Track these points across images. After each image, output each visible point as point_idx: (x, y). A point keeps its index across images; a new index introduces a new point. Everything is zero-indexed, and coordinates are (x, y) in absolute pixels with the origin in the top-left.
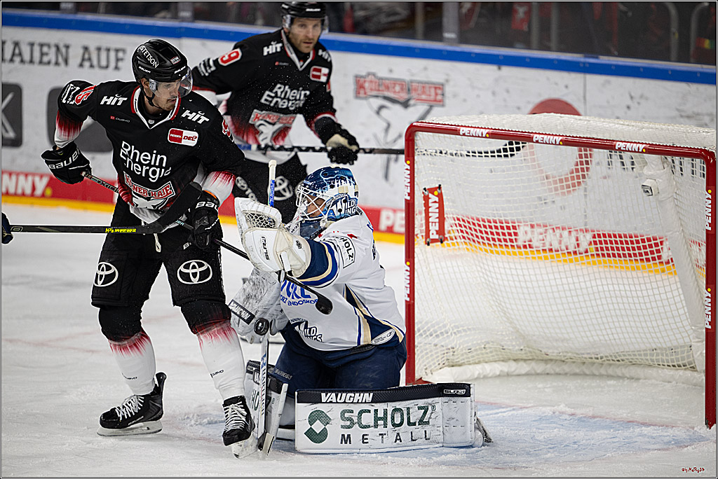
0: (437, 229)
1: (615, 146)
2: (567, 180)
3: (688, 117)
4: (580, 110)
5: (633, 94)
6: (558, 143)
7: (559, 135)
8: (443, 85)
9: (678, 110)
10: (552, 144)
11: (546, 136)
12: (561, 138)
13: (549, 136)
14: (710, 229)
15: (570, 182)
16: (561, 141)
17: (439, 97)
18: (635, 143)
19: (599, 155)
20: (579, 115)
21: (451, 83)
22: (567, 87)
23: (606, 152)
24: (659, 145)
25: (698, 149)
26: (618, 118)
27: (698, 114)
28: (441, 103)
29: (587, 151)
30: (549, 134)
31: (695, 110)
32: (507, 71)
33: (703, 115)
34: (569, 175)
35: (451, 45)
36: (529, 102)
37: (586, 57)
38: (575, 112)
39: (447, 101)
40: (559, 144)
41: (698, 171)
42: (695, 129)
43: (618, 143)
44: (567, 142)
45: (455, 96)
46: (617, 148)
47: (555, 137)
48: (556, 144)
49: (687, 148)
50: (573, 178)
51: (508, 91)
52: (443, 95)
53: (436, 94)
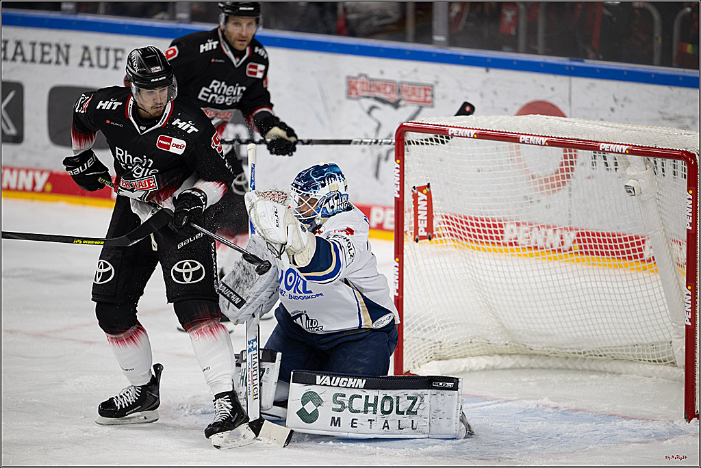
0: (426, 226)
1: (599, 147)
2: (552, 179)
3: (670, 119)
4: (566, 112)
5: (617, 97)
6: (543, 144)
7: (545, 136)
8: (432, 86)
9: (660, 112)
10: (538, 144)
11: (532, 137)
12: (546, 139)
13: (535, 137)
14: (690, 228)
15: (555, 182)
16: (546, 141)
17: (429, 99)
18: (618, 144)
19: (584, 155)
20: (564, 116)
21: (441, 85)
22: (552, 89)
23: (591, 152)
24: (642, 147)
25: (679, 150)
26: (602, 120)
27: (680, 117)
28: (431, 104)
29: (571, 152)
30: (535, 135)
31: (678, 113)
32: (495, 73)
33: (684, 117)
34: (554, 175)
35: (441, 48)
36: (515, 104)
37: (571, 60)
38: (560, 114)
39: (436, 102)
40: (545, 145)
41: (680, 172)
42: (677, 132)
43: (602, 144)
44: (552, 143)
45: (444, 97)
46: (601, 149)
47: (541, 138)
48: (541, 145)
49: (669, 149)
50: (558, 178)
51: (495, 93)
52: (432, 96)
53: (426, 95)
